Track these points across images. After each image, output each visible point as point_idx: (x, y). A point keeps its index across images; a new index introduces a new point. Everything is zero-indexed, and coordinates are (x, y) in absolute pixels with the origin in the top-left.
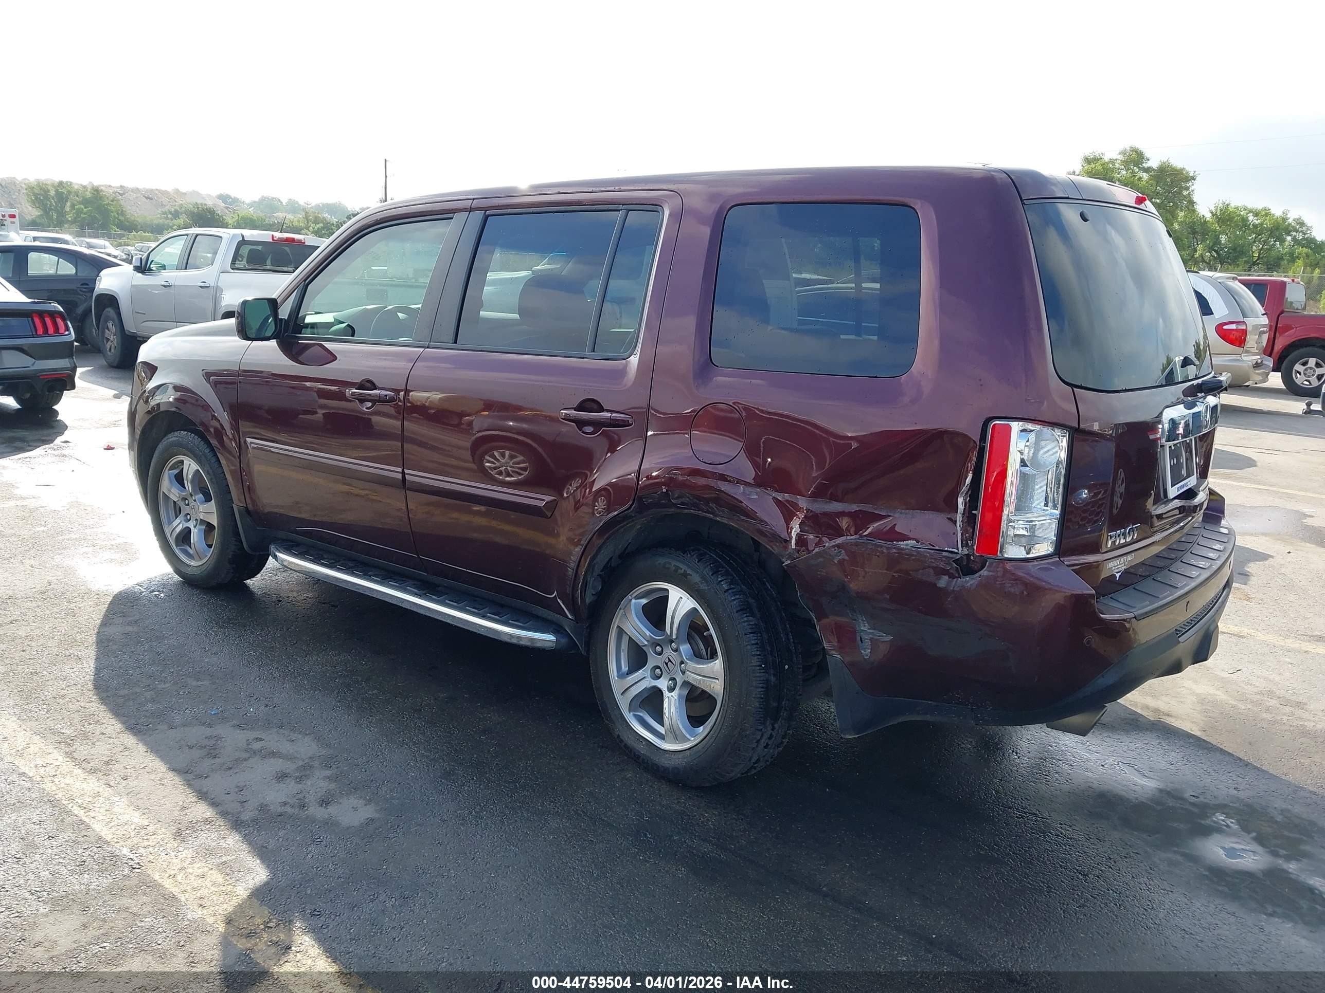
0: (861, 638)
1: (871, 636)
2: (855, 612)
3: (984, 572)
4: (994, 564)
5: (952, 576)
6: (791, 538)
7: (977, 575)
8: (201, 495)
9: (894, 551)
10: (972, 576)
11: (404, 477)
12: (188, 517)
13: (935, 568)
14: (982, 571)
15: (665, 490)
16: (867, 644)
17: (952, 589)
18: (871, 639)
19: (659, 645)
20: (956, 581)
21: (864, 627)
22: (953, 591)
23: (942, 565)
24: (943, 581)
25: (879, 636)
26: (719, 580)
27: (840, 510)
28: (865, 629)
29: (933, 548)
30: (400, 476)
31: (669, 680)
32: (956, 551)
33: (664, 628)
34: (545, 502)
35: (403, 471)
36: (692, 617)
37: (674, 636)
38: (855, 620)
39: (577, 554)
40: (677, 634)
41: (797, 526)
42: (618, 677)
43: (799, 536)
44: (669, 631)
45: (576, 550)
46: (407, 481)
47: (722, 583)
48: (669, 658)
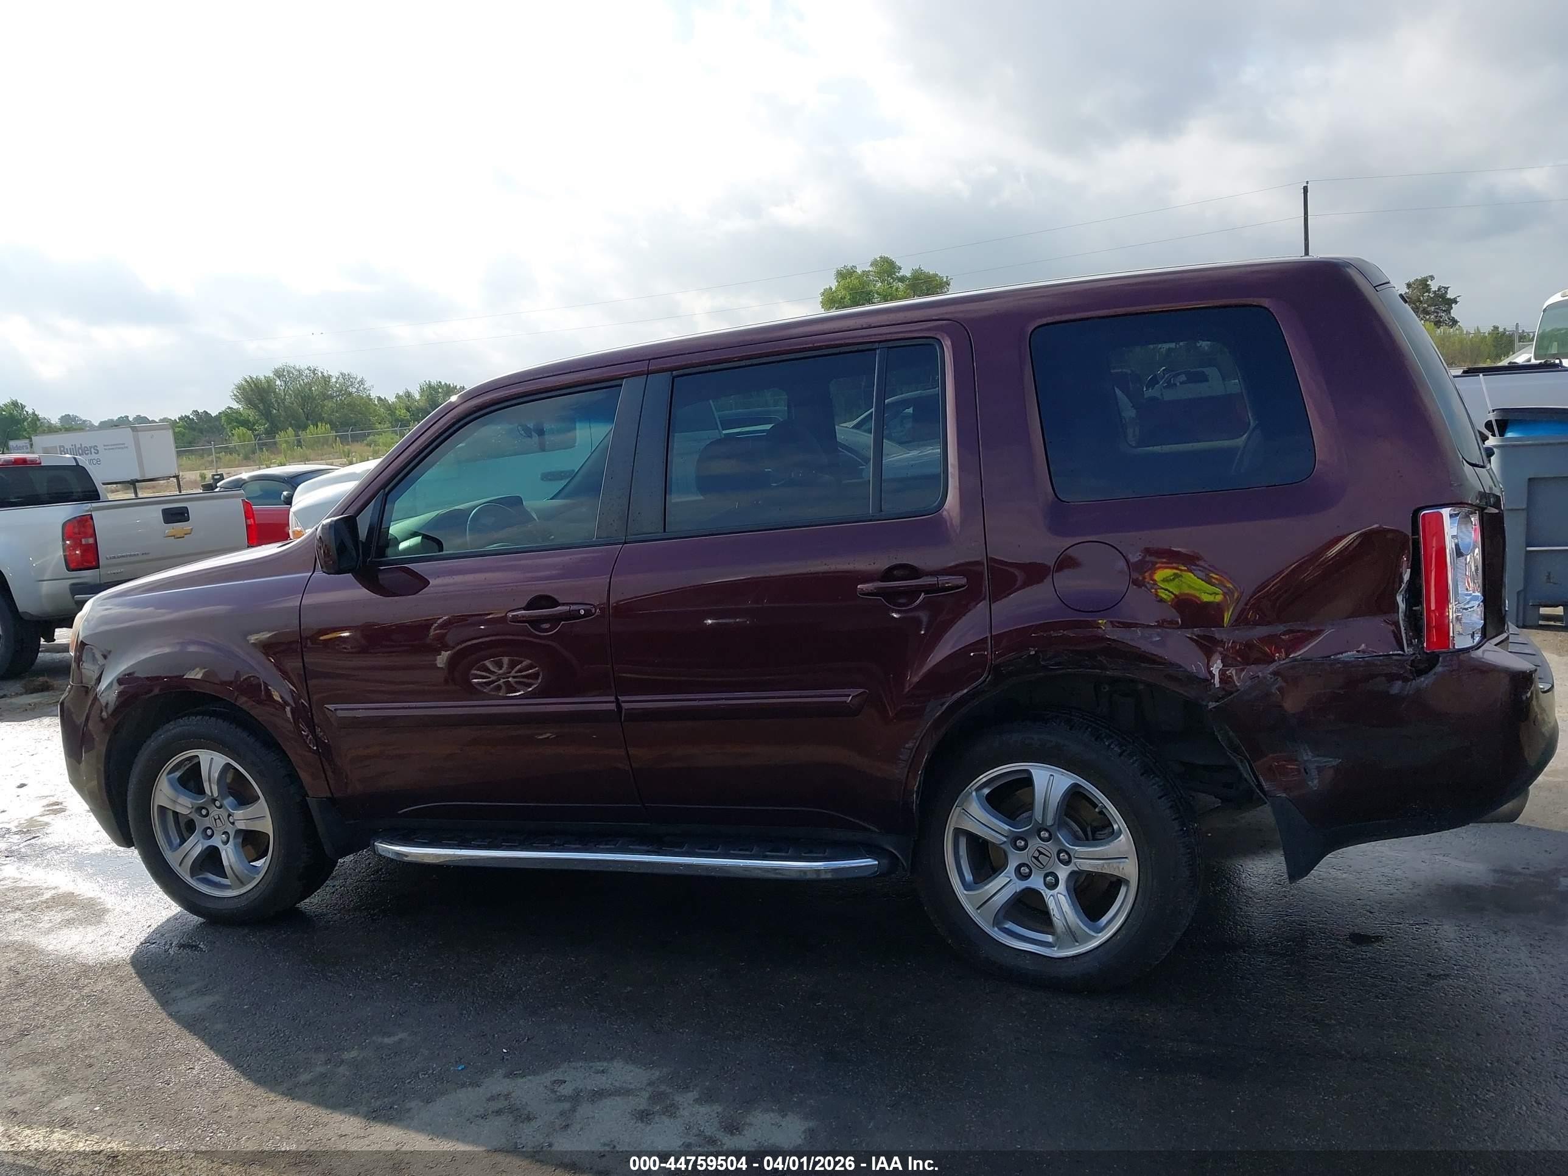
0: (1305, 770)
1: (1316, 764)
2: (1297, 742)
3: (1439, 669)
4: (1449, 658)
5: (1406, 680)
6: (1213, 676)
7: (1433, 672)
8: (232, 798)
9: (1341, 666)
10: (1426, 676)
11: (619, 706)
12: (209, 832)
13: (1386, 675)
14: (1436, 668)
15: (1033, 653)
16: (1314, 774)
18: (1318, 768)
19: (1021, 838)
20: (1411, 685)
21: (1307, 756)
22: (1407, 695)
23: (1394, 670)
24: (1397, 687)
25: (1325, 762)
26: (1107, 743)
27: (1266, 634)
28: (1309, 758)
29: (1376, 654)
30: (613, 706)
31: (1046, 876)
32: (1401, 652)
33: (1031, 817)
34: (850, 698)
35: (617, 699)
36: (1074, 795)
37: (1049, 822)
38: (1296, 751)
39: (909, 751)
40: (1054, 819)
41: (1219, 661)
42: (966, 890)
43: (1222, 673)
44: (1039, 819)
45: (907, 746)
46: (623, 710)
47: (1112, 747)
48: (1038, 851)
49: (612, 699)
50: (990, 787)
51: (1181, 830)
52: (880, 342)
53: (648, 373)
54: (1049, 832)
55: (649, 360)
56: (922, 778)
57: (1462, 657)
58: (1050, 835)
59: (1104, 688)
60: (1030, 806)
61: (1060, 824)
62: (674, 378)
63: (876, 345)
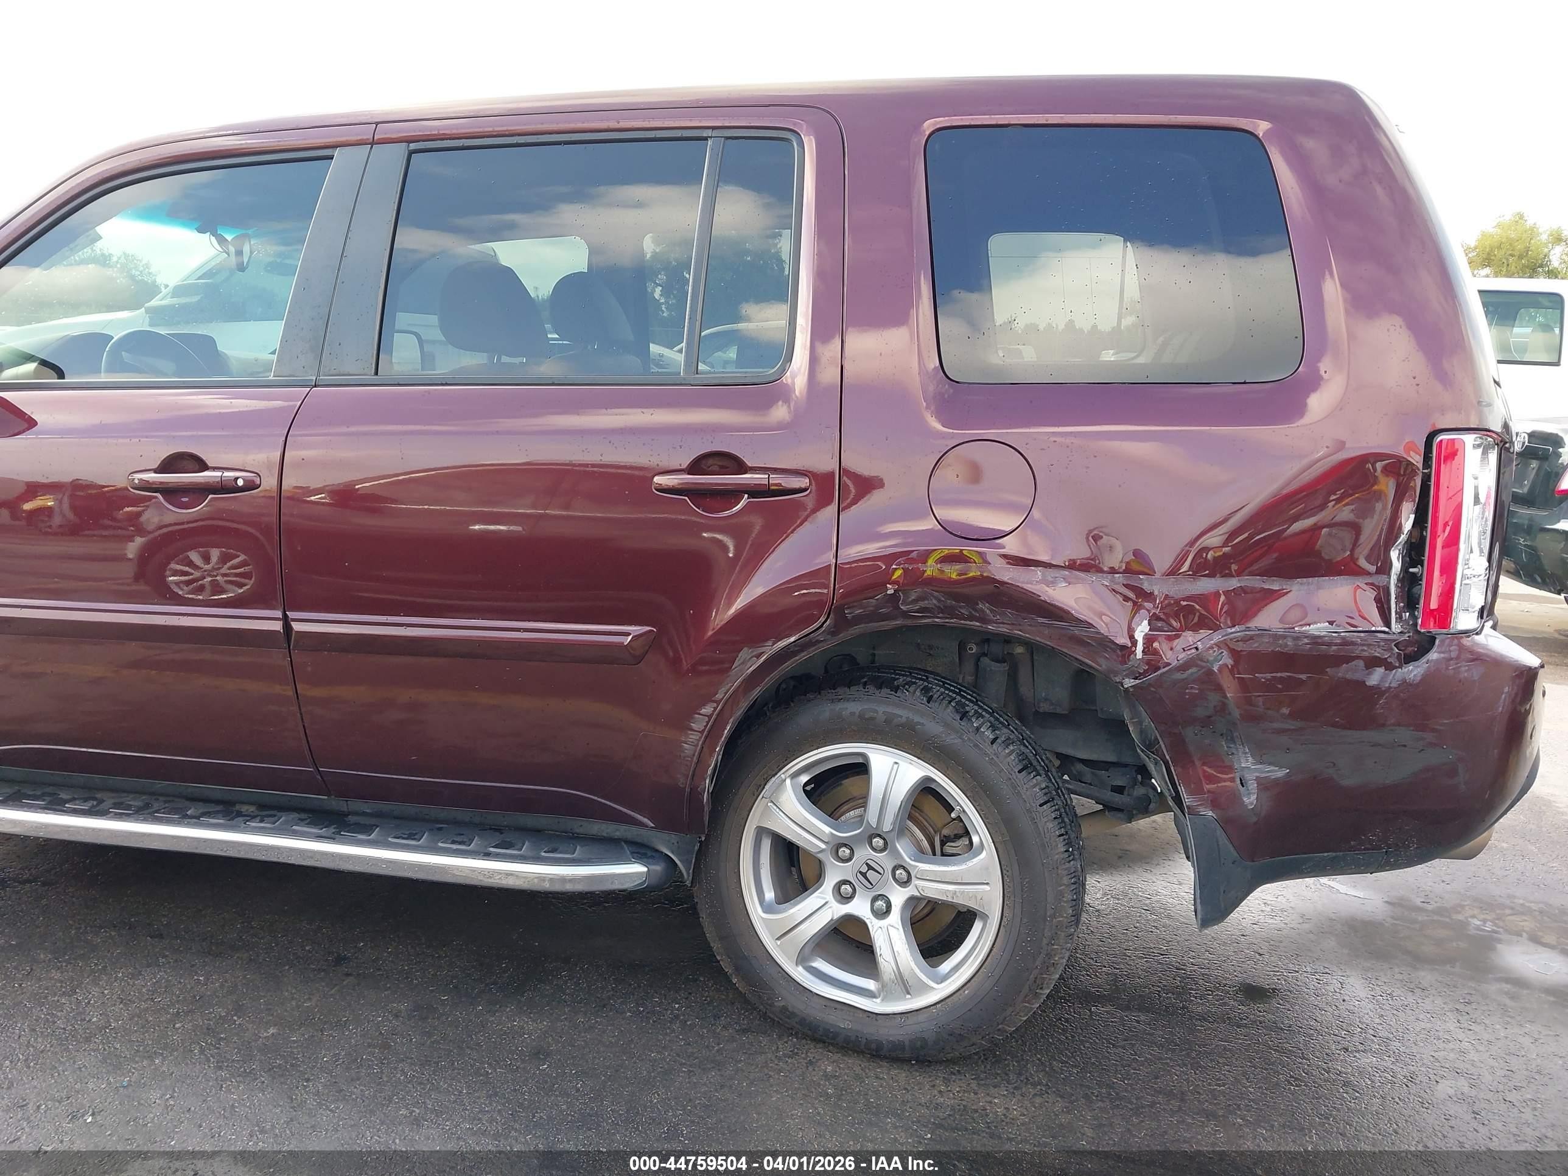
0: (1241, 780)
1: (1256, 774)
2: (1234, 743)
3: (1433, 655)
4: (1447, 641)
5: (1389, 667)
6: (1134, 643)
7: (1424, 660)
9: (1306, 641)
10: (1416, 663)
11: (287, 627)
13: (1365, 659)
14: (1430, 654)
15: (891, 591)
16: (1251, 787)
17: (1387, 685)
18: (1258, 779)
19: (845, 845)
20: (1395, 673)
21: (1246, 762)
22: (1390, 688)
23: (1378, 653)
24: (1376, 677)
25: (1268, 772)
26: (975, 725)
28: (1249, 764)
29: (1355, 629)
30: (277, 626)
31: (875, 899)
32: (1387, 630)
33: (861, 817)
34: (630, 638)
35: (285, 616)
36: (926, 790)
37: (887, 826)
38: (1233, 754)
39: (707, 719)
40: (894, 823)
41: (1146, 622)
42: (764, 912)
43: (1149, 640)
44: (873, 822)
45: (703, 711)
46: (294, 633)
47: (982, 730)
48: (867, 864)
49: (279, 614)
50: (810, 774)
51: (1066, 851)
52: (714, 128)
53: (373, 143)
54: (884, 839)
55: (377, 124)
56: (720, 757)
57: (1466, 641)
58: (886, 843)
59: (970, 649)
60: (862, 800)
61: (901, 831)
62: (411, 153)
63: (705, 133)
